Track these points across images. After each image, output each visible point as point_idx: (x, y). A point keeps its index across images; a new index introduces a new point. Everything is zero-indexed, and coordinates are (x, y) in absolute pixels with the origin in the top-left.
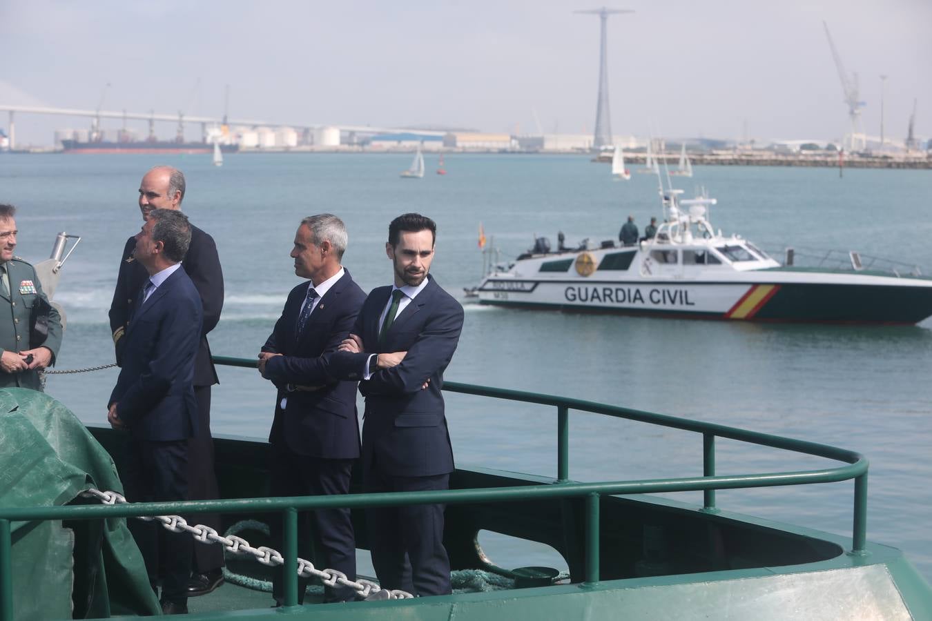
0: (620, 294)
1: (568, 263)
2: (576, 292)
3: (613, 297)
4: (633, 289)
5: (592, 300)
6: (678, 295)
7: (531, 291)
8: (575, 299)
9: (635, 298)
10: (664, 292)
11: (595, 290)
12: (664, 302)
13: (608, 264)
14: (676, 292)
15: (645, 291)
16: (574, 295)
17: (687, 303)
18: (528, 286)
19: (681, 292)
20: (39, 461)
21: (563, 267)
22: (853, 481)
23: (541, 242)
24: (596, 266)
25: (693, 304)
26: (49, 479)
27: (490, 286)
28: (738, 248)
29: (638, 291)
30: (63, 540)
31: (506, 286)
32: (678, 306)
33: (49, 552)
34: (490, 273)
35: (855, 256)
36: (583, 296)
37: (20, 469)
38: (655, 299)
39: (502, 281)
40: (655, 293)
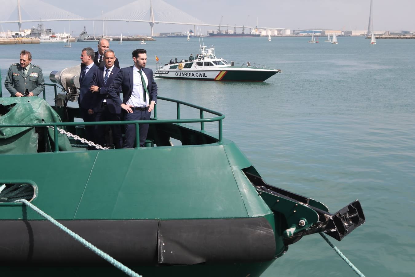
0: (189, 74)
1: (177, 66)
2: (178, 74)
3: (187, 75)
4: (192, 73)
5: (182, 76)
7: (167, 74)
9: (192, 75)
10: (199, 73)
11: (183, 73)
12: (199, 76)
13: (186, 66)
15: (195, 73)
16: (178, 75)
17: (205, 76)
18: (167, 72)
19: (203, 73)
21: (175, 67)
23: (171, 61)
24: (183, 67)
26: (32, 119)
28: (219, 62)
29: (193, 73)
30: (35, 136)
32: (203, 77)
33: (31, 139)
34: (158, 69)
35: (248, 63)
36: (180, 75)
37: (24, 117)
39: (160, 71)
40: (197, 74)
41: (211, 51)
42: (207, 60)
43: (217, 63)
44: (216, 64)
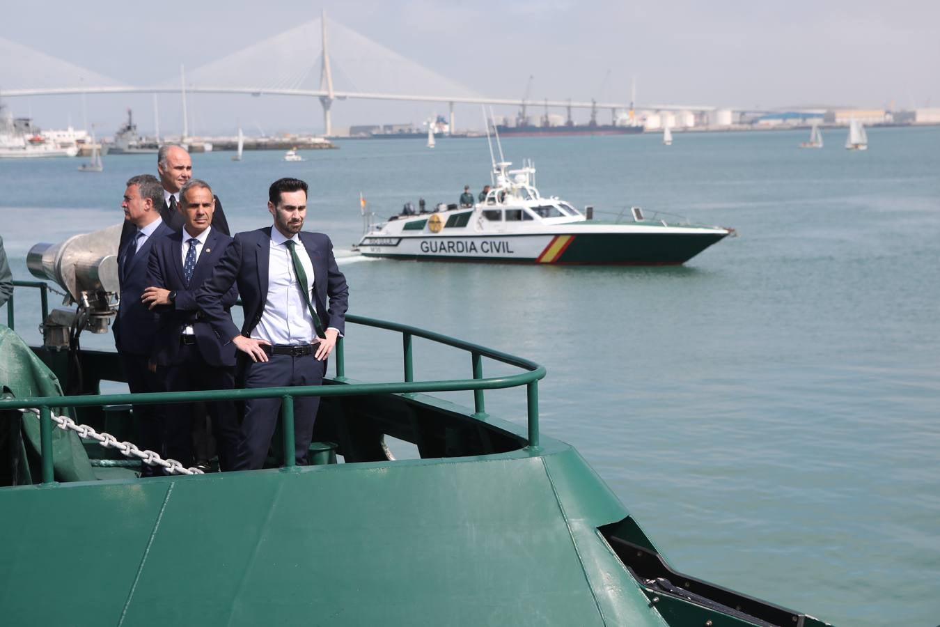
0: (460, 245)
1: (424, 222)
2: (429, 245)
3: (455, 248)
4: (469, 241)
5: (440, 251)
6: (501, 244)
7: (397, 245)
8: (428, 251)
9: (471, 249)
10: (491, 243)
11: (442, 243)
12: (492, 251)
13: (452, 223)
14: (500, 243)
15: (478, 243)
16: (427, 247)
17: (508, 252)
18: (394, 242)
19: (503, 243)
21: (419, 226)
22: (525, 386)
23: (407, 206)
24: (443, 224)
25: (512, 252)
27: (367, 242)
28: (549, 207)
29: (472, 243)
31: (378, 242)
32: (502, 254)
34: (367, 232)
35: (637, 211)
36: (434, 249)
38: (485, 249)
39: (376, 238)
40: (485, 245)
41: (524, 177)
42: (513, 203)
43: (544, 211)
44: (541, 214)
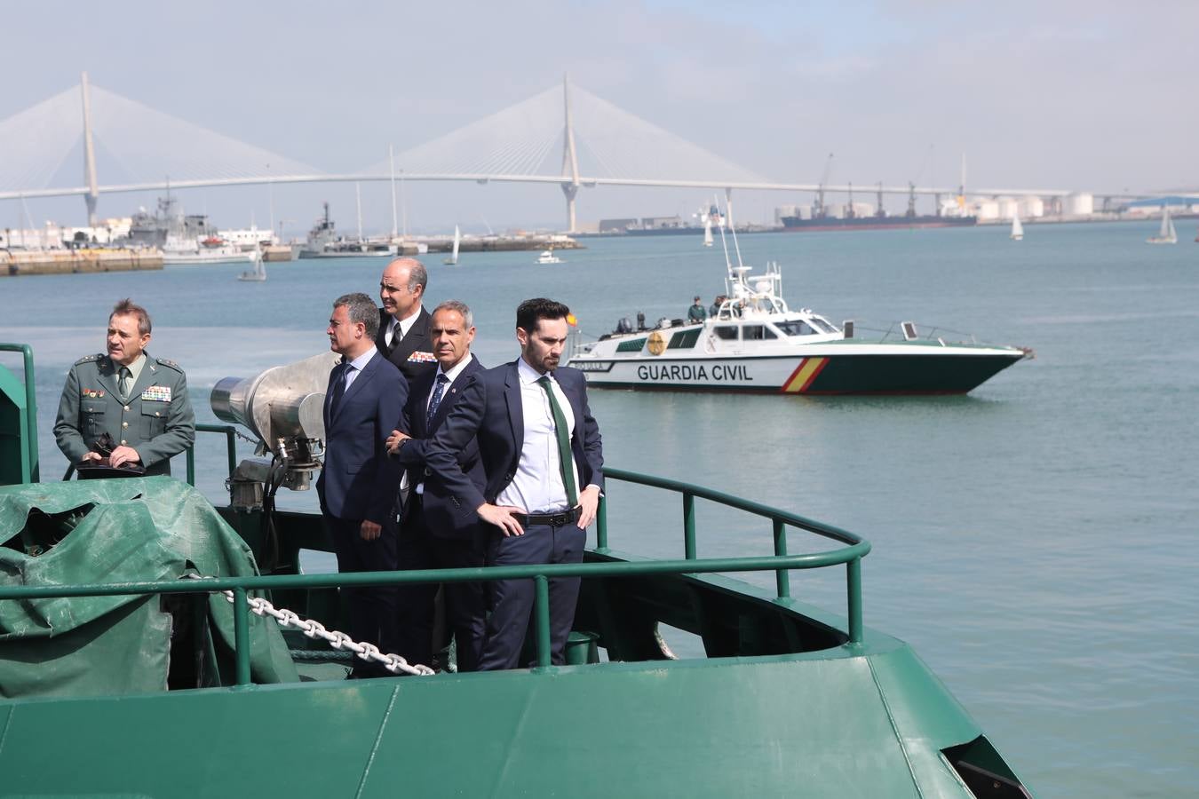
0: (686, 370)
1: (643, 341)
2: (648, 371)
3: (680, 374)
4: (698, 365)
5: (662, 378)
6: (738, 369)
7: (608, 371)
8: (647, 378)
9: (700, 375)
10: (725, 367)
11: (664, 368)
12: (726, 378)
13: (676, 342)
14: (736, 368)
15: (708, 367)
16: (646, 374)
17: (746, 379)
18: (606, 367)
19: (740, 368)
20: (140, 547)
21: (635, 347)
23: (622, 322)
24: (666, 345)
25: (751, 379)
26: (149, 564)
28: (799, 323)
29: (702, 368)
30: (160, 624)
32: (738, 382)
33: (144, 636)
35: (908, 327)
36: (654, 376)
37: (121, 555)
38: (718, 377)
40: (717, 369)
41: (767, 285)
42: (752, 317)
43: (788, 328)
44: (788, 332)
